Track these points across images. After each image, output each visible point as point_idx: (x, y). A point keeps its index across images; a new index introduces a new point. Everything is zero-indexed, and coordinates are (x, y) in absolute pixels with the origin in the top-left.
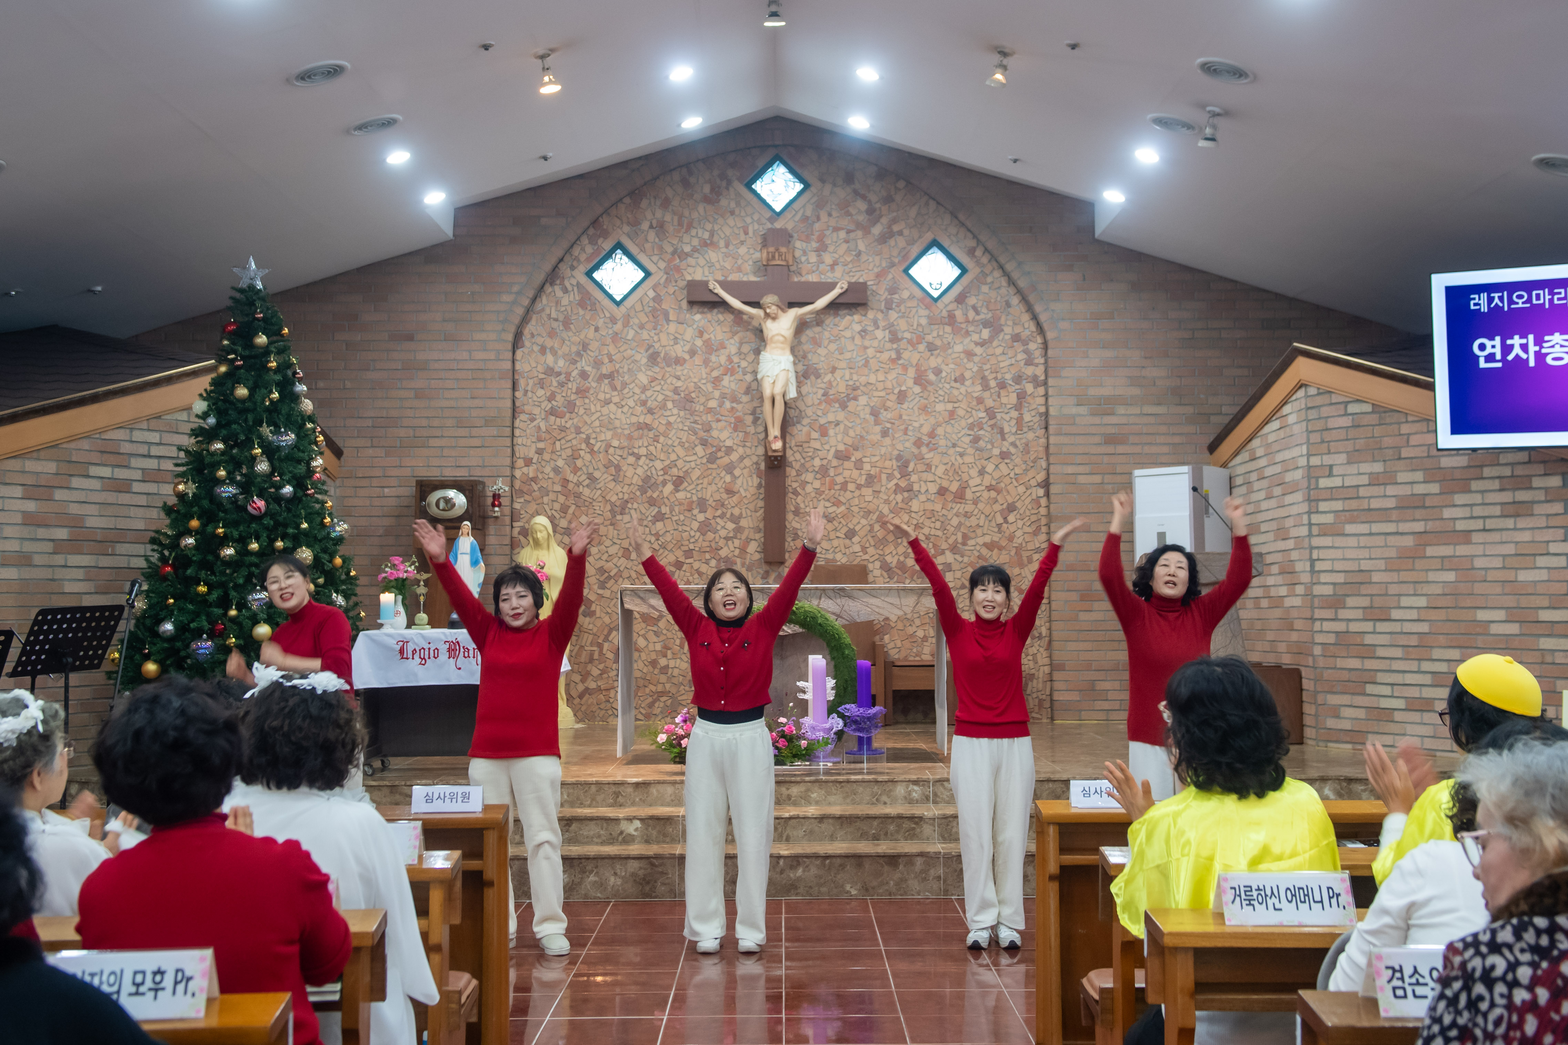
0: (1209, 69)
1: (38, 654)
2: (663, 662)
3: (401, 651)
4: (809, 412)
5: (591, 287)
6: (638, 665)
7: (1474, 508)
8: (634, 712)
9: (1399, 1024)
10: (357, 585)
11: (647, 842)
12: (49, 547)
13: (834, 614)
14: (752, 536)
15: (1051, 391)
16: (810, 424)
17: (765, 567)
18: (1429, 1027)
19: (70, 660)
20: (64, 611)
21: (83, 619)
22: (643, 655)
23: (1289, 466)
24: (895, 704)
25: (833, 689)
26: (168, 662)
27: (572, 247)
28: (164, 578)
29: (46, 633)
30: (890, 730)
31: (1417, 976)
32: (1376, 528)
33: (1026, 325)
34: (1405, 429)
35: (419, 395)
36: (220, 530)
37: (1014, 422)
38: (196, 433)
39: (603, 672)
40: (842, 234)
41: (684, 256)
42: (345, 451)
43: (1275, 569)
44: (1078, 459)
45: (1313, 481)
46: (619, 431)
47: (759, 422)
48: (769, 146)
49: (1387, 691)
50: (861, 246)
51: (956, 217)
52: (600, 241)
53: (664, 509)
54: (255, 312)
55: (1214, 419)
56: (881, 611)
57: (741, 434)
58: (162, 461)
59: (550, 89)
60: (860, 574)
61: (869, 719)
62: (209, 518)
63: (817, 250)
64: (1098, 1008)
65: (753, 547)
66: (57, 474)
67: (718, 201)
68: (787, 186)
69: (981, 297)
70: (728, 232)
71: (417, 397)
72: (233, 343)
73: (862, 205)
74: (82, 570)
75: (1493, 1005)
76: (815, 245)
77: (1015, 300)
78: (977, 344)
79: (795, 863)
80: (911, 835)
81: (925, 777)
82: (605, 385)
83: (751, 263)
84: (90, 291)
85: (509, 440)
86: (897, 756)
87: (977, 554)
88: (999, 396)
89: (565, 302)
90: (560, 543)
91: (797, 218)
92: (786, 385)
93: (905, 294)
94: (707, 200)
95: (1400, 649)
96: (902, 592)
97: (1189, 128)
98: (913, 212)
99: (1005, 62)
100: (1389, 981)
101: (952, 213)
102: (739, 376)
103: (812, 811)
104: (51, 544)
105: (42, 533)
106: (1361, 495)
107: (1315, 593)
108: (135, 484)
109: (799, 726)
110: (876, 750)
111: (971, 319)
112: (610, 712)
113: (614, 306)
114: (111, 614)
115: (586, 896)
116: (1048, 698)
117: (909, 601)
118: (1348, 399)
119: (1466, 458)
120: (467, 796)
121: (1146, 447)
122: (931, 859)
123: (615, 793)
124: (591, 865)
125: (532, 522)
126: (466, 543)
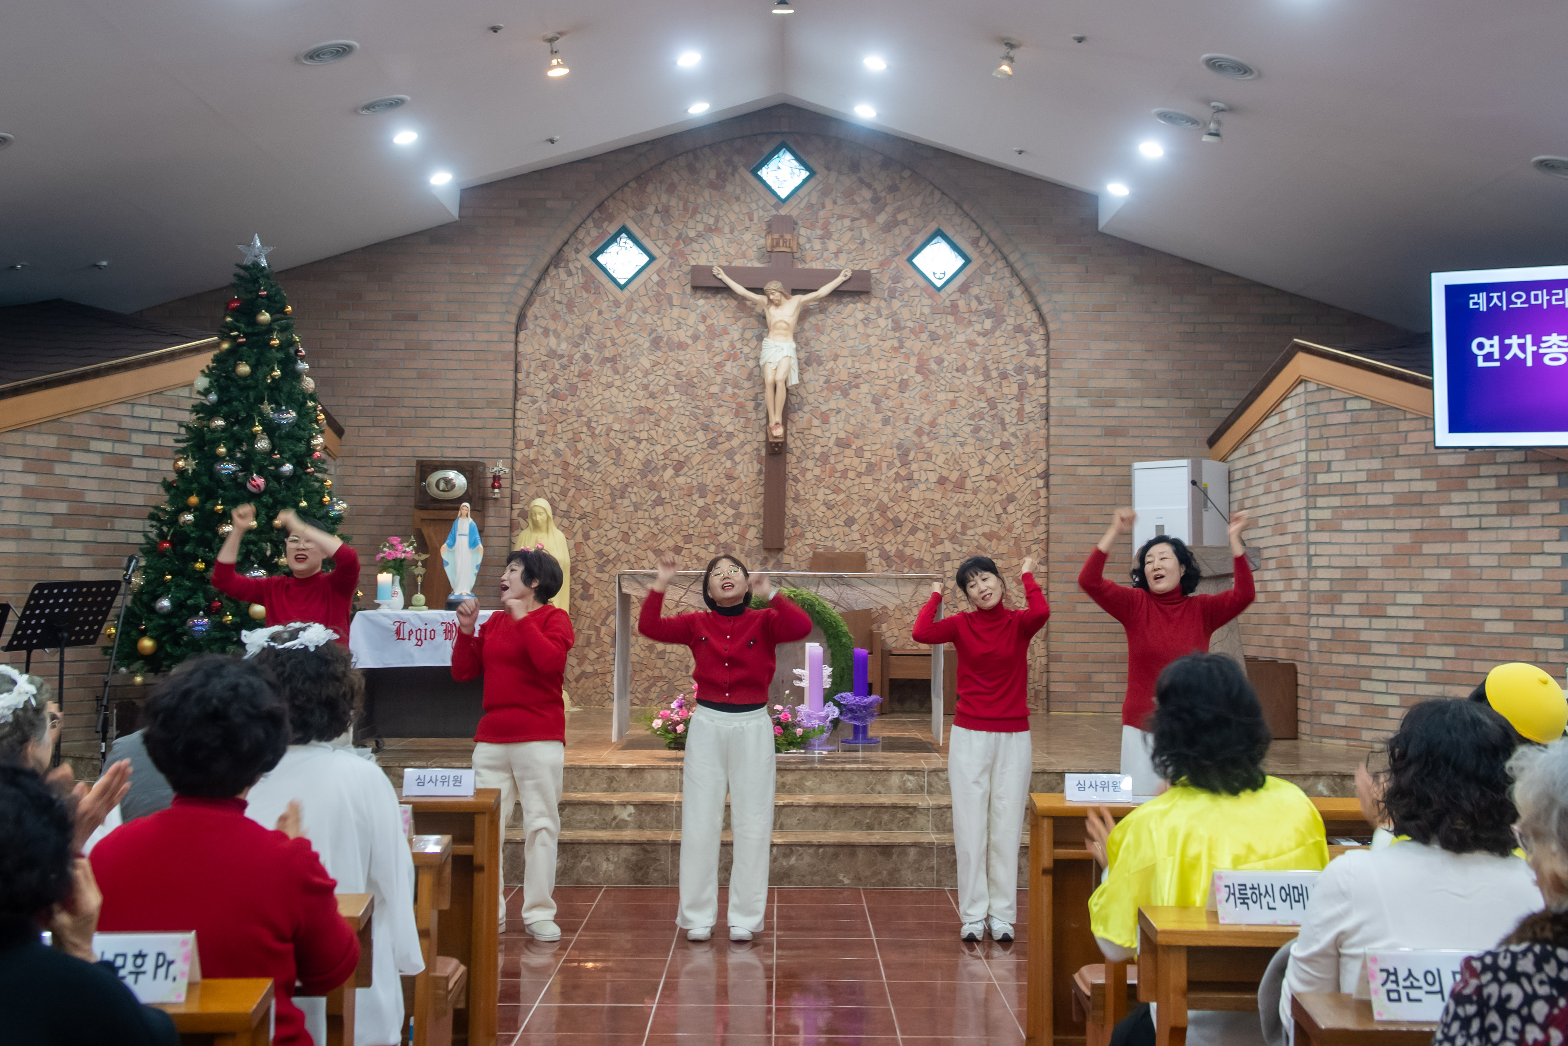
0: (1214, 65)
1: (34, 628)
3: (398, 632)
4: (811, 399)
5: (595, 271)
6: (635, 650)
7: (1471, 506)
8: (630, 697)
9: (1392, 1028)
11: (641, 827)
12: (48, 521)
13: (832, 601)
14: (751, 522)
15: (1052, 383)
16: (811, 411)
17: (764, 554)
19: (66, 635)
20: (60, 585)
21: (79, 594)
23: (1288, 461)
24: (891, 692)
25: (829, 677)
26: (164, 639)
27: (577, 229)
28: (162, 554)
29: (42, 608)
30: (886, 719)
31: (1411, 979)
32: (1373, 524)
33: (1029, 316)
34: (1404, 426)
35: (422, 375)
36: (219, 507)
37: (1015, 412)
38: (198, 409)
39: (600, 656)
40: (847, 222)
41: (690, 241)
42: (346, 430)
43: (1272, 564)
44: (1079, 450)
45: (1311, 477)
46: (621, 414)
48: (775, 133)
49: (1382, 687)
50: (866, 234)
51: (961, 208)
52: (605, 224)
53: (665, 494)
54: (259, 290)
55: (1214, 413)
56: (879, 600)
57: (742, 420)
58: (163, 436)
59: (558, 72)
60: (858, 562)
61: (866, 707)
62: (208, 495)
63: (822, 238)
64: (1090, 1004)
65: (752, 533)
66: (58, 448)
67: (723, 187)
68: (793, 173)
69: (983, 288)
70: (732, 217)
71: (419, 377)
72: (236, 320)
73: (867, 194)
74: (80, 545)
75: (1504, 1037)
76: (819, 232)
77: (1018, 291)
78: (979, 334)
79: (788, 851)
80: (905, 825)
81: (920, 767)
82: (607, 369)
83: (755, 249)
84: (95, 266)
85: (510, 421)
86: (892, 745)
87: (976, 544)
88: (1000, 387)
89: (569, 284)
90: (560, 526)
91: (803, 205)
92: (788, 371)
93: (909, 283)
94: (713, 186)
95: (1395, 646)
96: (900, 581)
97: (1193, 123)
98: (918, 201)
99: (1012, 53)
100: (1384, 984)
101: (956, 203)
102: (742, 362)
103: (806, 799)
104: (50, 518)
105: (41, 507)
106: (1358, 491)
107: (1312, 588)
108: (135, 460)
109: (794, 713)
110: (871, 739)
111: (973, 309)
112: (606, 696)
113: (617, 290)
114: (108, 589)
115: (578, 881)
116: (1045, 690)
117: (908, 589)
118: (1347, 396)
119: (1463, 456)
120: (458, 781)
121: (1145, 440)
122: (925, 849)
123: (609, 778)
124: (583, 850)
125: (532, 504)
126: (465, 524)
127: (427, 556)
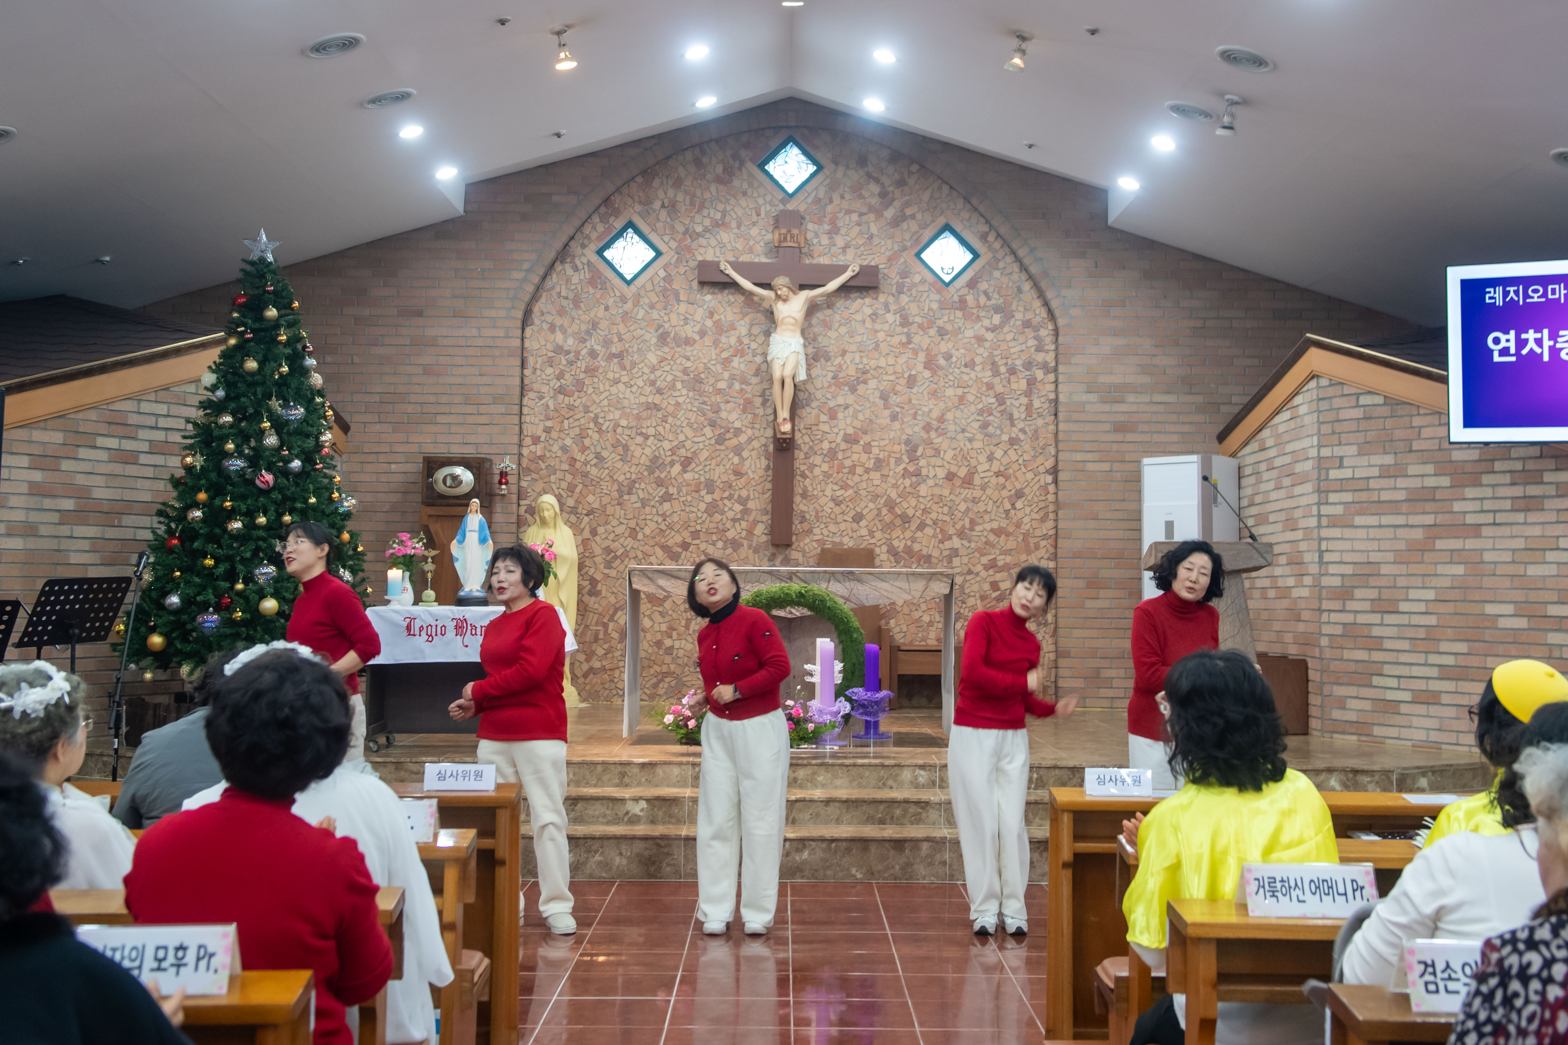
0: (1229, 57)
1: (45, 624)
2: (668, 642)
3: (408, 628)
4: (819, 394)
5: (602, 266)
6: (644, 645)
7: (1485, 502)
8: (639, 692)
9: (1432, 1020)
10: (364, 561)
11: (653, 822)
12: (55, 517)
13: (842, 597)
14: (759, 518)
15: (1060, 379)
16: (820, 408)
17: (772, 550)
18: (1463, 1023)
19: (77, 631)
20: (71, 582)
21: (90, 590)
22: (648, 635)
23: (1299, 457)
24: (899, 688)
25: (840, 672)
26: (174, 635)
27: (583, 225)
28: (171, 551)
29: (53, 604)
30: (895, 714)
31: (1449, 971)
32: (1386, 520)
33: (1038, 312)
34: (1417, 421)
35: (427, 371)
36: (228, 504)
37: (1023, 408)
38: (205, 405)
39: (608, 652)
40: (855, 217)
41: (697, 236)
42: (352, 426)
43: (1283, 560)
44: (1087, 447)
45: (1323, 472)
46: (628, 410)
47: (768, 404)
48: (783, 127)
49: (1393, 683)
50: (874, 229)
51: (969, 202)
52: (612, 219)
53: (672, 490)
54: (266, 285)
55: (1224, 409)
56: (890, 596)
57: (750, 416)
58: (169, 433)
59: (566, 65)
60: (867, 557)
61: (877, 703)
62: (217, 491)
63: (829, 233)
64: (1113, 997)
65: (760, 529)
66: (64, 444)
67: (731, 182)
68: (800, 168)
69: (992, 282)
70: (740, 212)
71: (426, 372)
72: (243, 316)
73: (875, 188)
74: (88, 541)
75: (1527, 1002)
76: (827, 227)
77: (1027, 286)
78: (987, 329)
79: (801, 846)
80: (917, 820)
81: (931, 762)
82: (614, 363)
83: (762, 244)
84: (98, 261)
85: (517, 417)
86: (902, 740)
87: (984, 540)
88: (1009, 382)
89: (575, 280)
90: (567, 522)
91: (810, 200)
92: (796, 367)
93: (917, 278)
94: (719, 180)
95: (1407, 642)
96: (911, 577)
97: (1206, 116)
98: (926, 196)
99: (1024, 46)
100: (1422, 975)
101: (965, 198)
102: (749, 357)
103: (818, 794)
104: (57, 515)
105: (48, 503)
106: (1371, 486)
107: (1323, 584)
108: (142, 456)
109: (806, 709)
110: (883, 734)
111: (982, 304)
112: (614, 692)
113: (624, 285)
114: (119, 586)
115: (591, 876)
116: (1053, 685)
117: (918, 586)
118: (1359, 391)
119: (1478, 451)
120: (479, 775)
121: (1155, 436)
122: (938, 843)
123: (621, 773)
124: (596, 845)
125: (539, 501)
126: (474, 520)
127: (437, 552)
